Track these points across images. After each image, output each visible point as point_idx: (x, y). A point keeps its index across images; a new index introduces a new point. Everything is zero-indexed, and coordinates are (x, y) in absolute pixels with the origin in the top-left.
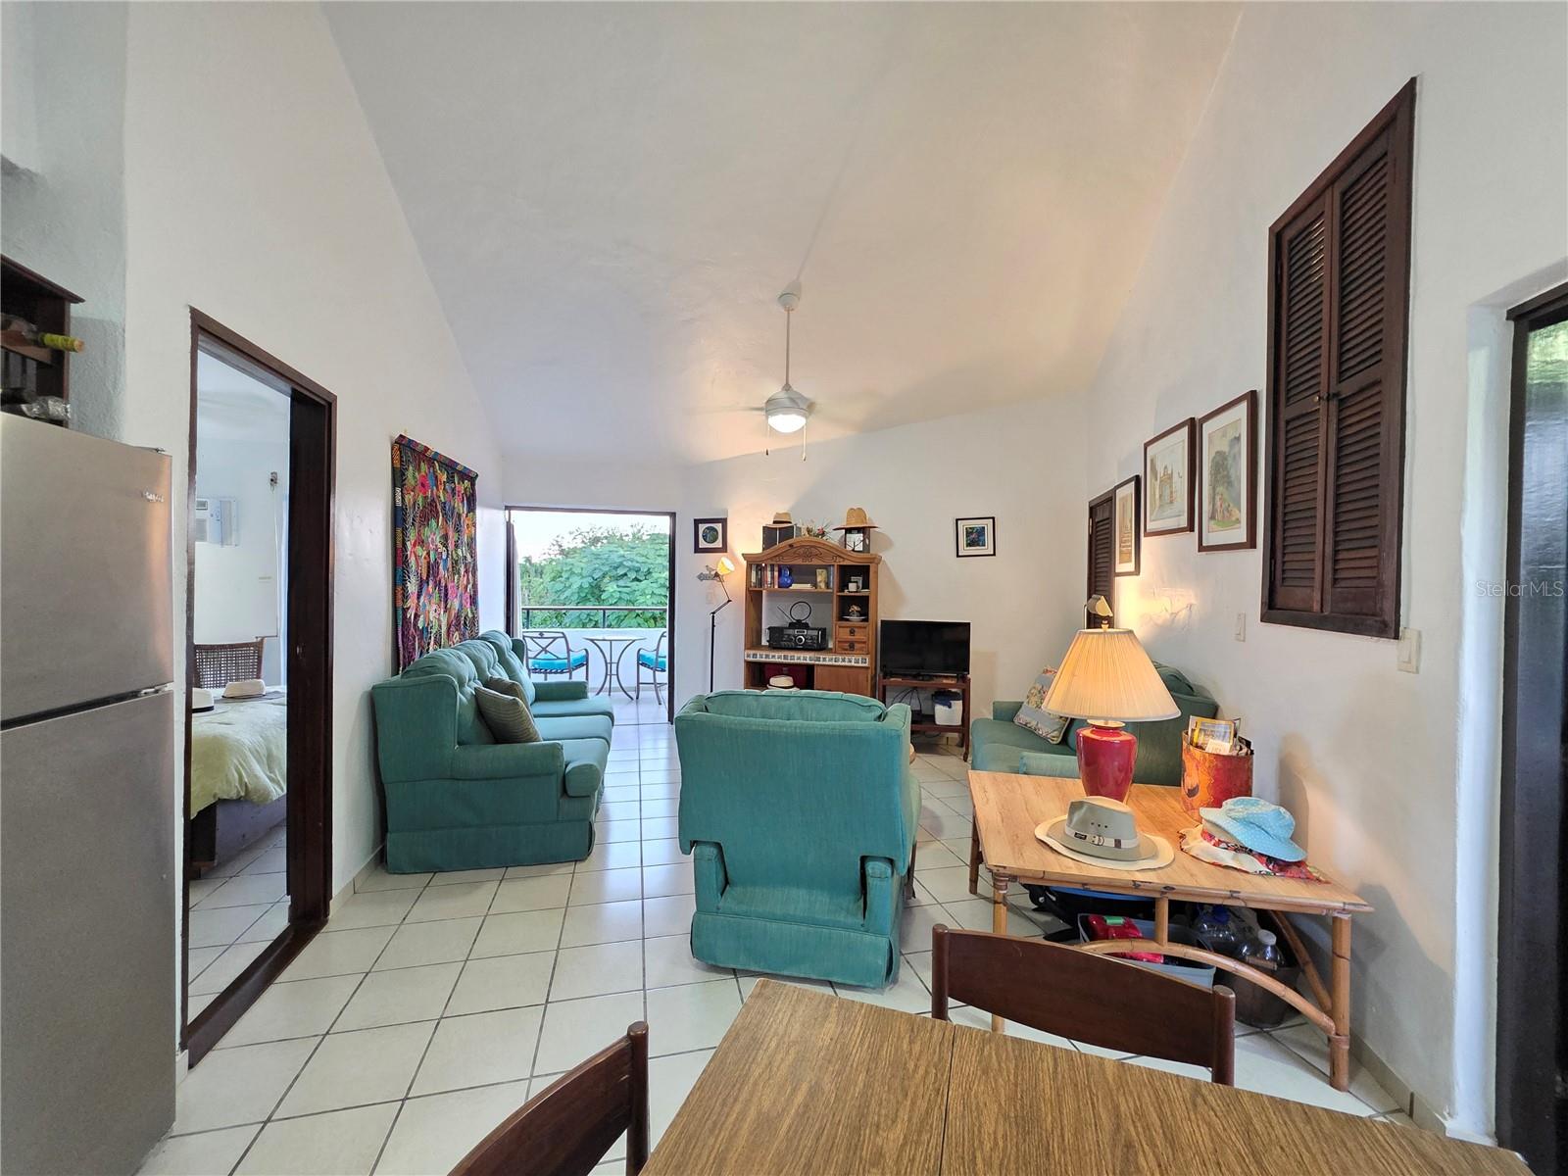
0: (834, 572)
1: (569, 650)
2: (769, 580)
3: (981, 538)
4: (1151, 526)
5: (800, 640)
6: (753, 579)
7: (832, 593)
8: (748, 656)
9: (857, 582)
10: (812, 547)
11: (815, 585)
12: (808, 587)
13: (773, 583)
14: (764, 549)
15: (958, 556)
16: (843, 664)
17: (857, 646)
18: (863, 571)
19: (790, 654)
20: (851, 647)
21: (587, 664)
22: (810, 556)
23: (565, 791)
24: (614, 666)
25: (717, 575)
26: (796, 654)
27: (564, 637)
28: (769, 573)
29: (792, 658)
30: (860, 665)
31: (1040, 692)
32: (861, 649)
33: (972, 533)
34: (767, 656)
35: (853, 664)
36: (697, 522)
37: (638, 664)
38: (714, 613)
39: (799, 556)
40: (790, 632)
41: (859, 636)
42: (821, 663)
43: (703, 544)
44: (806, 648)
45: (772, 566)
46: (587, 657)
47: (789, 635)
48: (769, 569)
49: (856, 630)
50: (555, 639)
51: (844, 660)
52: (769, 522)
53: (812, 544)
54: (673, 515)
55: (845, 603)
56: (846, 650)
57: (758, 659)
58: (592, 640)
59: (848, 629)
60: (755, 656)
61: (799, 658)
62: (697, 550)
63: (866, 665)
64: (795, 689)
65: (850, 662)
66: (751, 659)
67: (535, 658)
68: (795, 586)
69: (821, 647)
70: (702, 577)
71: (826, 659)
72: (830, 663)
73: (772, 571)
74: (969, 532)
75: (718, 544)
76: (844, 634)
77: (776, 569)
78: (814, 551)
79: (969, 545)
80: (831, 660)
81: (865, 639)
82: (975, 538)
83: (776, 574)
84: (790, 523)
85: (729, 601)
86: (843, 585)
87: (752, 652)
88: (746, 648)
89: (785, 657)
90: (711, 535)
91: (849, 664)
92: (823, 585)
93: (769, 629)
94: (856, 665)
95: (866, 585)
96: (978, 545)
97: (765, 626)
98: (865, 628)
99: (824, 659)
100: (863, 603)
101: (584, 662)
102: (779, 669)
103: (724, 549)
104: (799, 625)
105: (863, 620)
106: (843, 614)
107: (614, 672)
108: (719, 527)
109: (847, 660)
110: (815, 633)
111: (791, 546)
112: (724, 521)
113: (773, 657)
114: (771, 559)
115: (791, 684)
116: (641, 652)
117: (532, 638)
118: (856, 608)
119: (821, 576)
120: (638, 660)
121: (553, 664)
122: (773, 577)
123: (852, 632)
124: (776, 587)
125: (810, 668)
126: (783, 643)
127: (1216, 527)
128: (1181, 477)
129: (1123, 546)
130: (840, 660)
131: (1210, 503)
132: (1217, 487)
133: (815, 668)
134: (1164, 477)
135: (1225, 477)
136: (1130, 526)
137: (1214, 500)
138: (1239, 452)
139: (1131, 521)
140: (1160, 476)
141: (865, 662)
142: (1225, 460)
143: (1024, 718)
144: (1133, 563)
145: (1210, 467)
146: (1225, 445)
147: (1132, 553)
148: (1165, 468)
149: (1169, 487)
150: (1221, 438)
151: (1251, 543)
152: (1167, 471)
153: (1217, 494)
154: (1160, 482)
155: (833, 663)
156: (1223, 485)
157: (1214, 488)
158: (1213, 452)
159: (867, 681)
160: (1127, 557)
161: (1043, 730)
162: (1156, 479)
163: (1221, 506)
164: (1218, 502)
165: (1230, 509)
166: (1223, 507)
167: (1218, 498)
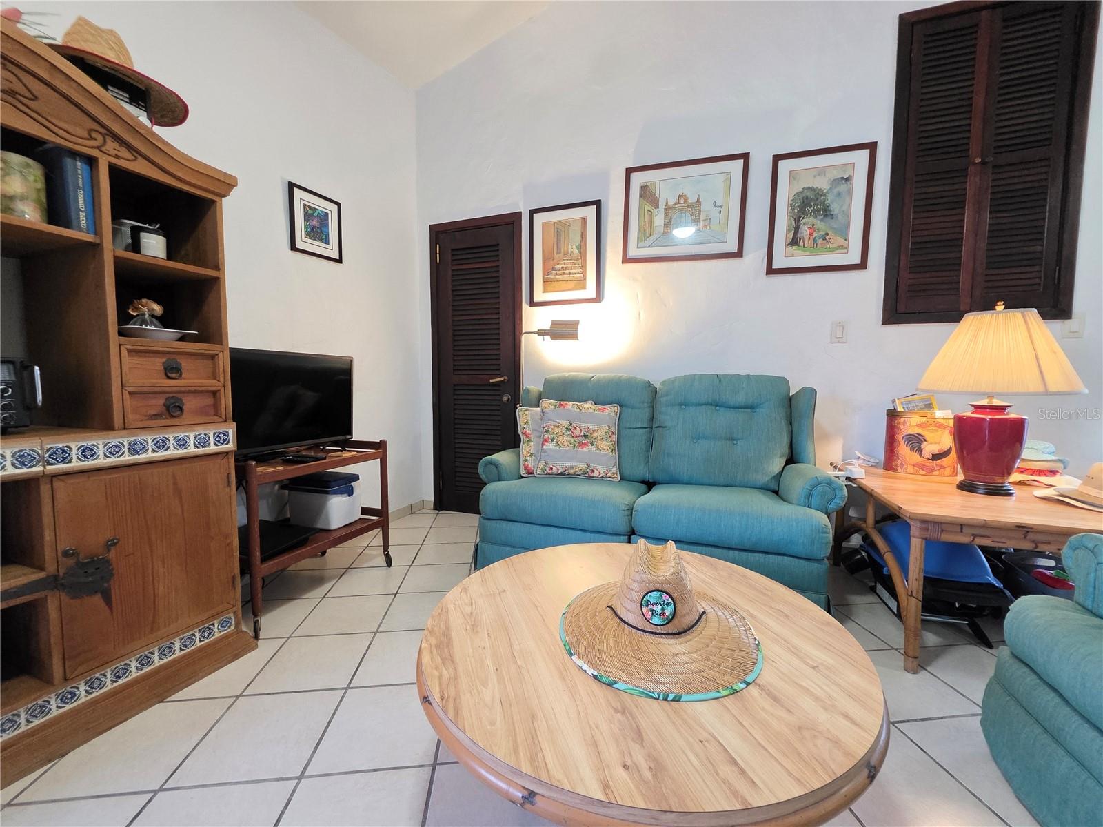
4: (633, 252)
15: (293, 248)
16: (162, 454)
17: (190, 403)
20: (173, 409)
30: (212, 448)
31: (568, 430)
32: (202, 411)
33: (311, 216)
35: (191, 450)
41: (192, 377)
42: (76, 464)
49: (185, 364)
51: (162, 445)
59: (160, 360)
63: (230, 446)
65: (183, 445)
74: (308, 213)
79: (307, 237)
80: (113, 450)
91: (181, 452)
94: (201, 451)
96: (320, 239)
99: (86, 452)
100: (187, 294)
105: (190, 338)
118: (151, 307)
123: (172, 370)
127: (800, 252)
128: (721, 207)
129: (557, 274)
130: (150, 446)
131: (788, 231)
132: (803, 218)
133: (45, 489)
134: (679, 205)
135: (819, 210)
136: (580, 252)
137: (797, 229)
138: (850, 192)
139: (582, 248)
140: (667, 203)
141: (226, 441)
142: (821, 196)
143: (557, 464)
144: (590, 292)
145: (792, 200)
146: (822, 184)
147: (585, 279)
148: (680, 196)
149: (691, 215)
150: (815, 177)
151: (863, 265)
152: (686, 201)
153: (804, 224)
154: (666, 209)
155: (127, 458)
156: (815, 217)
157: (798, 220)
158: (798, 188)
159: (229, 485)
160: (572, 284)
161: (600, 470)
162: (657, 206)
163: (811, 234)
164: (805, 231)
165: (827, 238)
166: (815, 235)
167: (806, 227)
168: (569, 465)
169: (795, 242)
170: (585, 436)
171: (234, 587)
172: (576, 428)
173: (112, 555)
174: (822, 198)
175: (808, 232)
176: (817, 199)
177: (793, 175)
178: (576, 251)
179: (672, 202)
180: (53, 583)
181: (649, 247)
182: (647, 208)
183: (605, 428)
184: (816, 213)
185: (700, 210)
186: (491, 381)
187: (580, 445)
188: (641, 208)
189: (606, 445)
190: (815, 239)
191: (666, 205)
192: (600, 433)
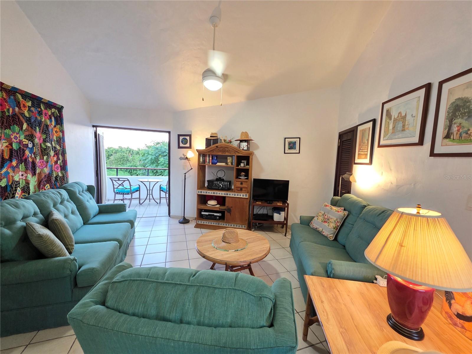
0: (235, 158)
1: (130, 185)
2: (208, 161)
3: (294, 146)
5: (220, 186)
6: (201, 160)
7: (234, 167)
8: (199, 192)
9: (244, 163)
10: (225, 147)
11: (227, 163)
12: (223, 164)
13: (209, 162)
14: (206, 148)
15: (285, 153)
16: (238, 196)
17: (243, 189)
18: (246, 158)
19: (216, 192)
20: (241, 190)
21: (140, 191)
22: (224, 151)
23: (76, 285)
24: (151, 191)
25: (187, 158)
26: (218, 192)
27: (128, 180)
28: (208, 158)
29: (217, 193)
30: (245, 197)
31: (323, 215)
32: (245, 191)
33: (291, 144)
34: (206, 192)
35: (242, 197)
36: (179, 136)
37: (160, 190)
38: (185, 174)
39: (220, 151)
40: (216, 182)
41: (244, 185)
42: (229, 196)
43: (181, 145)
44: (223, 189)
45: (209, 155)
46: (139, 188)
47: (216, 184)
48: (208, 156)
49: (243, 183)
50: (124, 181)
51: (238, 195)
52: (208, 136)
53: (226, 146)
54: (169, 132)
55: (239, 172)
56: (239, 191)
57: (203, 194)
58: (141, 182)
59: (240, 182)
60: (201, 192)
61: (219, 194)
62: (179, 147)
63: (247, 197)
64: (218, 206)
65: (240, 196)
66: (200, 193)
67: (117, 188)
68: (218, 164)
69: (229, 189)
70: (181, 159)
71: (231, 194)
72: (232, 196)
73: (209, 157)
74: (290, 143)
75: (188, 145)
76: (238, 184)
77: (211, 156)
78: (227, 149)
79: (289, 149)
80: (232, 195)
81: (246, 186)
82: (292, 146)
83: (211, 158)
84: (217, 137)
85: (192, 169)
86: (238, 164)
87: (200, 191)
88: (198, 189)
89: (214, 193)
90: (185, 141)
91: (240, 197)
92: (230, 164)
93: (208, 181)
94: (243, 197)
95: (248, 164)
96: (293, 149)
97: (206, 179)
98: (247, 182)
99: (230, 194)
100: (247, 172)
101: (138, 190)
102: (211, 198)
103: (190, 147)
104: (220, 179)
105: (246, 179)
106: (238, 176)
107: (151, 193)
108: (188, 138)
109: (239, 195)
110: (226, 183)
111: (217, 147)
112: (190, 136)
113: (209, 193)
114: (208, 152)
115: (216, 204)
116: (161, 186)
117: (115, 180)
118: (243, 173)
119: (229, 160)
120: (160, 189)
121: (125, 190)
122: (209, 160)
123: (242, 184)
124: (211, 164)
125: (224, 198)
126: (213, 187)
127: (451, 143)
128: (414, 117)
129: (362, 152)
130: (237, 195)
131: (445, 129)
132: (454, 120)
133: (226, 198)
134: (398, 118)
135: (465, 113)
136: (367, 142)
137: (450, 127)
139: (368, 140)
140: (394, 117)
141: (247, 196)
142: (468, 102)
143: (315, 225)
144: (367, 161)
145: (449, 108)
146: (469, 94)
147: (367, 154)
148: (399, 113)
149: (403, 123)
150: (464, 89)
152: (401, 115)
153: (455, 123)
154: (394, 121)
155: (234, 196)
156: (462, 118)
157: (451, 120)
158: (453, 100)
159: (247, 204)
160: (364, 156)
161: (325, 233)
162: (391, 119)
163: (458, 130)
164: (455, 129)
165: (469, 132)
166: (461, 131)
167: (455, 126)
168: (318, 227)
169: (448, 136)
171: (246, 221)
172: (325, 215)
173: (231, 209)
174: (468, 104)
175: (456, 129)
176: (464, 105)
177: (450, 92)
179: (396, 117)
180: (225, 209)
181: (387, 140)
182: (388, 121)
183: (335, 219)
184: (463, 115)
185: (406, 120)
186: (342, 192)
187: (325, 222)
188: (386, 121)
189: (332, 225)
190: (461, 135)
191: (394, 118)
192: (332, 220)
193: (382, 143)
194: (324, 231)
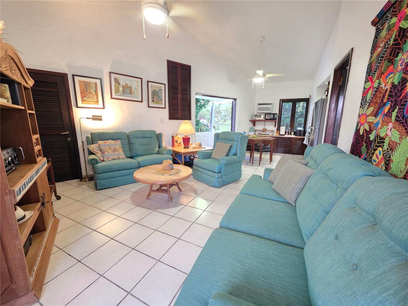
31: (109, 149)
128: (137, 89)
129: (87, 98)
131: (152, 98)
136: (95, 93)
138: (162, 92)
139: (96, 91)
144: (101, 105)
145: (152, 92)
146: (157, 90)
147: (98, 102)
148: (126, 84)
150: (156, 88)
151: (165, 108)
157: (153, 96)
158: (153, 89)
160: (94, 103)
162: (120, 85)
163: (156, 100)
164: (155, 99)
165: (159, 101)
166: (157, 100)
169: (153, 101)
170: (114, 149)
176: (156, 93)
177: (152, 86)
178: (94, 93)
179: (124, 85)
181: (119, 95)
182: (117, 85)
184: (156, 95)
185: (132, 89)
186: (62, 134)
187: (114, 152)
188: (115, 84)
189: (120, 151)
191: (123, 85)
192: (118, 148)
193: (114, 96)
194: (120, 156)
